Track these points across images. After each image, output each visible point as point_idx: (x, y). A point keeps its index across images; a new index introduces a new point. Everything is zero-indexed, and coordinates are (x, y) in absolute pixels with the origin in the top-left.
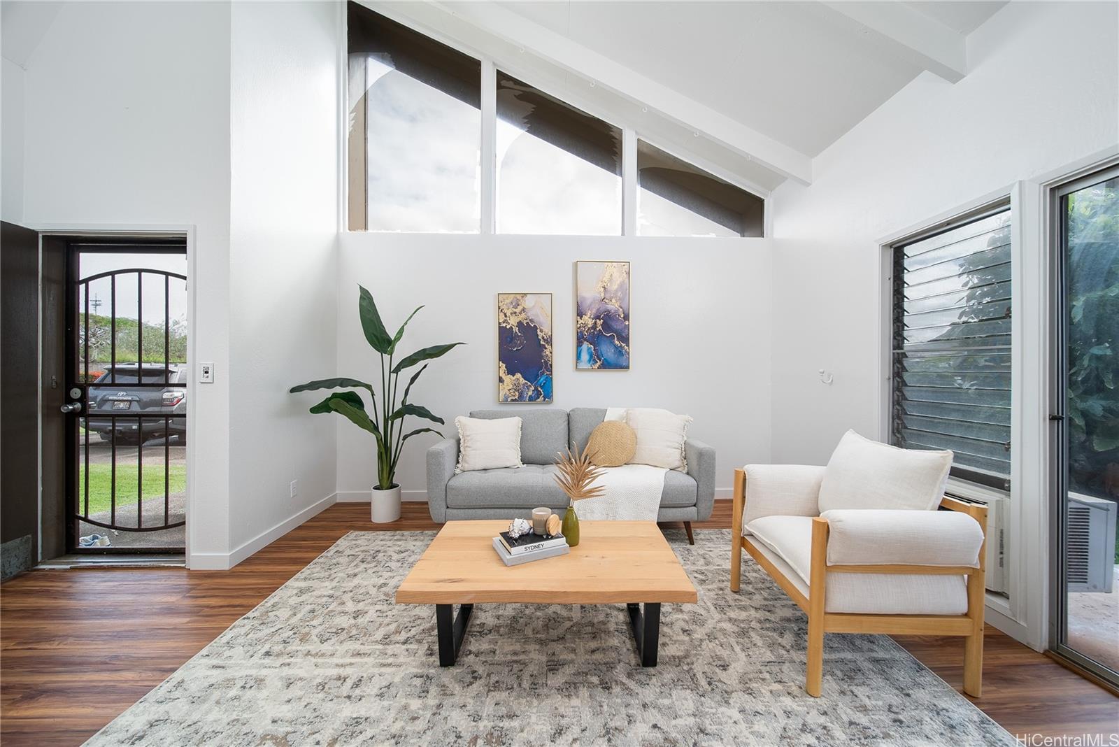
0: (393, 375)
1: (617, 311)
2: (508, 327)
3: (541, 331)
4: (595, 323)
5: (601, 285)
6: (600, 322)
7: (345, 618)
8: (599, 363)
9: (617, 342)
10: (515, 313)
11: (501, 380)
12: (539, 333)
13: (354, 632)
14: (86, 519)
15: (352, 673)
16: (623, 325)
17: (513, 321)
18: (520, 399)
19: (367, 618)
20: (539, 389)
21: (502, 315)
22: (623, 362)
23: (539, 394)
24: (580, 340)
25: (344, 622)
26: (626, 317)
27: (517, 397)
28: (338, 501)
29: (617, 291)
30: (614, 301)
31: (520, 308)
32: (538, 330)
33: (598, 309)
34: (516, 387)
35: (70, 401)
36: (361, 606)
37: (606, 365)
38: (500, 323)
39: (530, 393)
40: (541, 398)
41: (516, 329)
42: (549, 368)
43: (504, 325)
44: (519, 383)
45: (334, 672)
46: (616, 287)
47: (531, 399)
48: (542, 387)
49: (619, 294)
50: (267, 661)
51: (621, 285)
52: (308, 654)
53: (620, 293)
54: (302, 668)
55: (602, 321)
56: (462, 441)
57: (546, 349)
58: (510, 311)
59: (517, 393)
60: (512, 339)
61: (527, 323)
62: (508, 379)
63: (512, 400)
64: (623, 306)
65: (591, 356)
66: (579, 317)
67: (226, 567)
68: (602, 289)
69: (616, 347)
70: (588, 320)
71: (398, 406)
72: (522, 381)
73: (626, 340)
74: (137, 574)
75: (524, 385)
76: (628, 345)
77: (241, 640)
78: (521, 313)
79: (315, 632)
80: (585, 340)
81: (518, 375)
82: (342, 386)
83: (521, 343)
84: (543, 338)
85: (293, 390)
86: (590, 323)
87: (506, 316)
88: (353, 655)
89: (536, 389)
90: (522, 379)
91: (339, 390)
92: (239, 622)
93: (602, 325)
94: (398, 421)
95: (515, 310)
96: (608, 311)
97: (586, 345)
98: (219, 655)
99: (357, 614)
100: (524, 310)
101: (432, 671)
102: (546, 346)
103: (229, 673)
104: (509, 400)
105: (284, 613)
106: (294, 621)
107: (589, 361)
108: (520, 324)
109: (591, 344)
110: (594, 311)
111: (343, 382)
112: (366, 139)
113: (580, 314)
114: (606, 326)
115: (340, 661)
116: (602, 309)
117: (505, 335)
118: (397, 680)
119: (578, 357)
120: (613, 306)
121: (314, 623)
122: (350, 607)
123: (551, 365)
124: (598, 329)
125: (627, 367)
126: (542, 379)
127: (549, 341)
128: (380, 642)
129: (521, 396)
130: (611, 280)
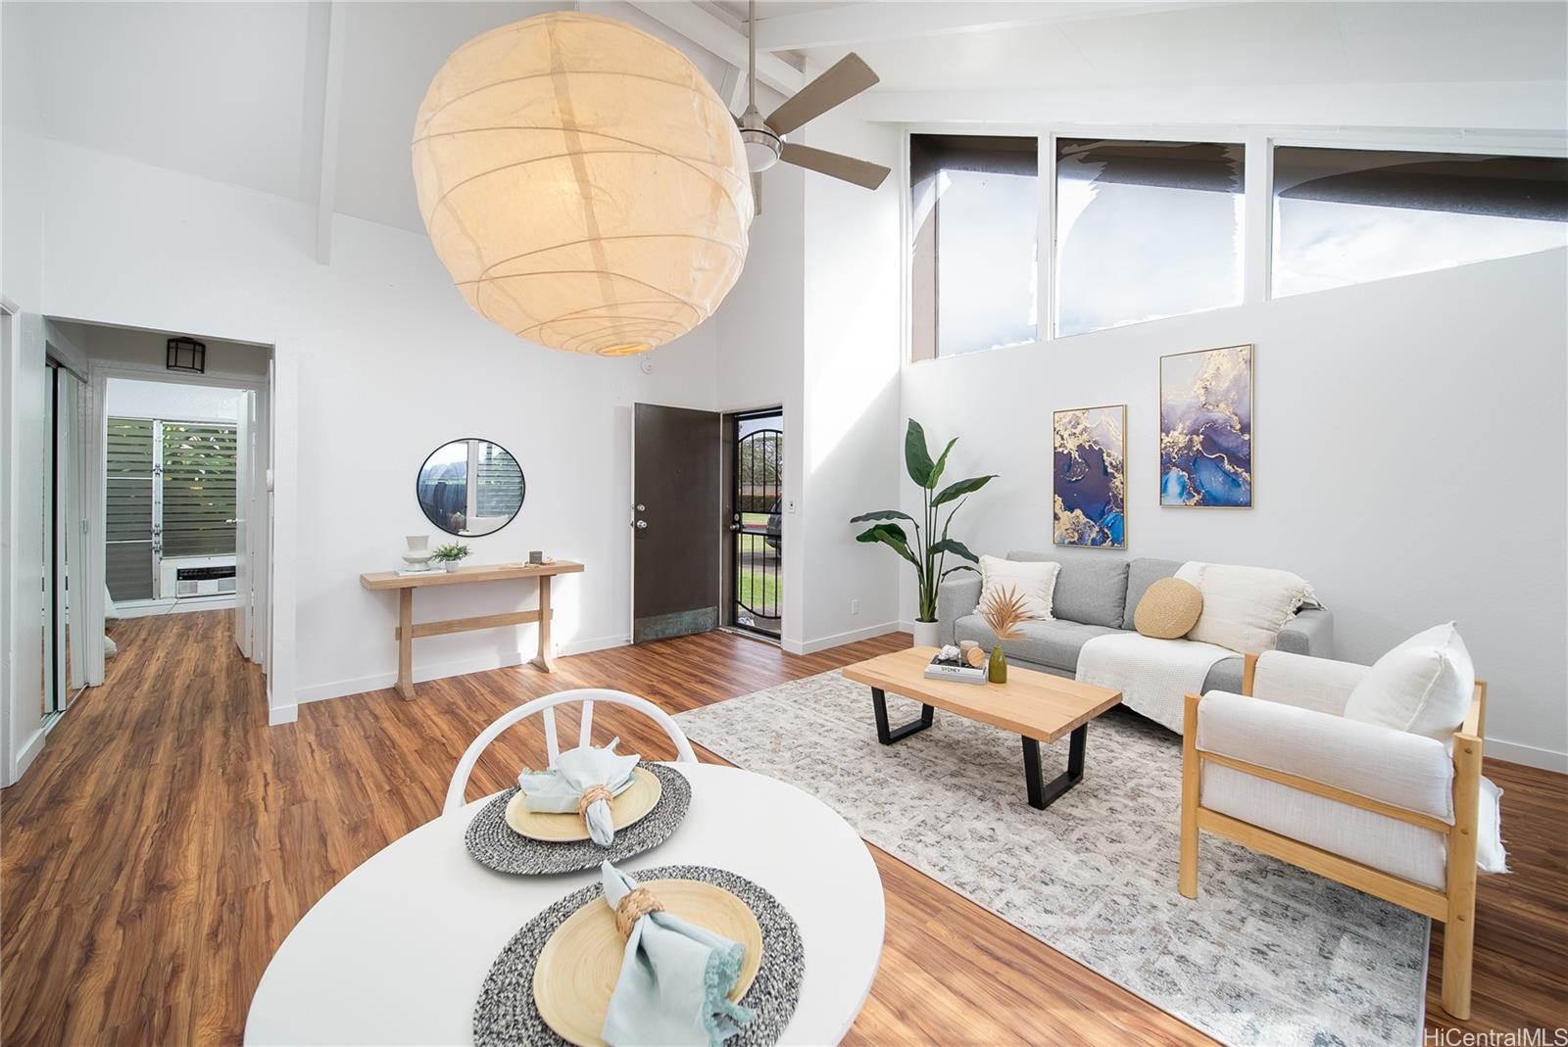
0: (934, 509)
1: (1227, 421)
2: (1065, 452)
3: (1109, 455)
4: (1191, 440)
5: (1200, 384)
6: (1198, 439)
7: (845, 700)
8: (1197, 497)
9: (1228, 467)
10: (1075, 434)
11: (1056, 517)
12: (1105, 457)
13: (846, 708)
14: (740, 603)
15: (829, 725)
16: (1240, 441)
17: (1071, 445)
18: (1080, 542)
19: (859, 705)
20: (1106, 530)
21: (1058, 437)
22: (1240, 494)
23: (1105, 537)
24: (1166, 464)
25: (844, 702)
26: (1246, 428)
27: (1076, 539)
28: (900, 630)
29: (1228, 391)
30: (1222, 405)
31: (1080, 427)
32: (1105, 455)
33: (1195, 421)
34: (1076, 526)
35: (734, 523)
36: (860, 698)
37: (1210, 501)
38: (1055, 448)
39: (1093, 535)
40: (1108, 543)
41: (1075, 455)
42: (1120, 503)
43: (1060, 450)
44: (1078, 522)
45: (821, 721)
46: (1226, 385)
47: (1094, 542)
48: (1109, 528)
49: (1232, 394)
50: (794, 704)
51: (1236, 381)
52: (814, 709)
53: (1234, 393)
54: (808, 714)
55: (1202, 436)
56: (984, 582)
57: (1115, 478)
58: (1068, 432)
59: (1076, 534)
60: (1070, 466)
61: (1090, 446)
62: (1065, 515)
63: (1070, 543)
64: (1238, 412)
65: (1184, 488)
66: (1163, 434)
67: (800, 653)
68: (1203, 391)
69: (1226, 474)
70: (1178, 437)
71: (939, 539)
72: (1083, 519)
73: (1246, 463)
74: (758, 644)
75: (1085, 524)
76: (1249, 471)
77: (787, 691)
78: (1081, 434)
79: (825, 700)
80: (1174, 465)
81: (1078, 512)
82: (888, 518)
83: (1082, 472)
84: (1111, 464)
85: (853, 520)
86: (1182, 440)
87: (1063, 439)
88: (837, 719)
89: (1101, 530)
90: (1082, 517)
91: (884, 522)
92: (791, 682)
93: (1201, 443)
94: (938, 556)
95: (1074, 431)
96: (1213, 421)
97: (1175, 473)
98: (774, 694)
99: (854, 701)
100: (1085, 429)
101: (874, 743)
102: (1116, 474)
103: (774, 702)
104: (1066, 541)
105: (815, 686)
106: (817, 692)
107: (1181, 495)
108: (1080, 447)
109: (1183, 471)
110: (1188, 423)
111: (889, 515)
112: (936, 259)
113: (1165, 429)
114: (1210, 443)
115: (827, 718)
116: (1202, 419)
117: (1063, 464)
118: (850, 738)
119: (1164, 489)
120: (1221, 413)
121: (828, 696)
122: (854, 696)
123: (1122, 500)
124: (1195, 449)
125: (1248, 504)
126: (1109, 518)
127: (1121, 468)
128: (856, 719)
129: (1081, 538)
130: (1217, 375)
